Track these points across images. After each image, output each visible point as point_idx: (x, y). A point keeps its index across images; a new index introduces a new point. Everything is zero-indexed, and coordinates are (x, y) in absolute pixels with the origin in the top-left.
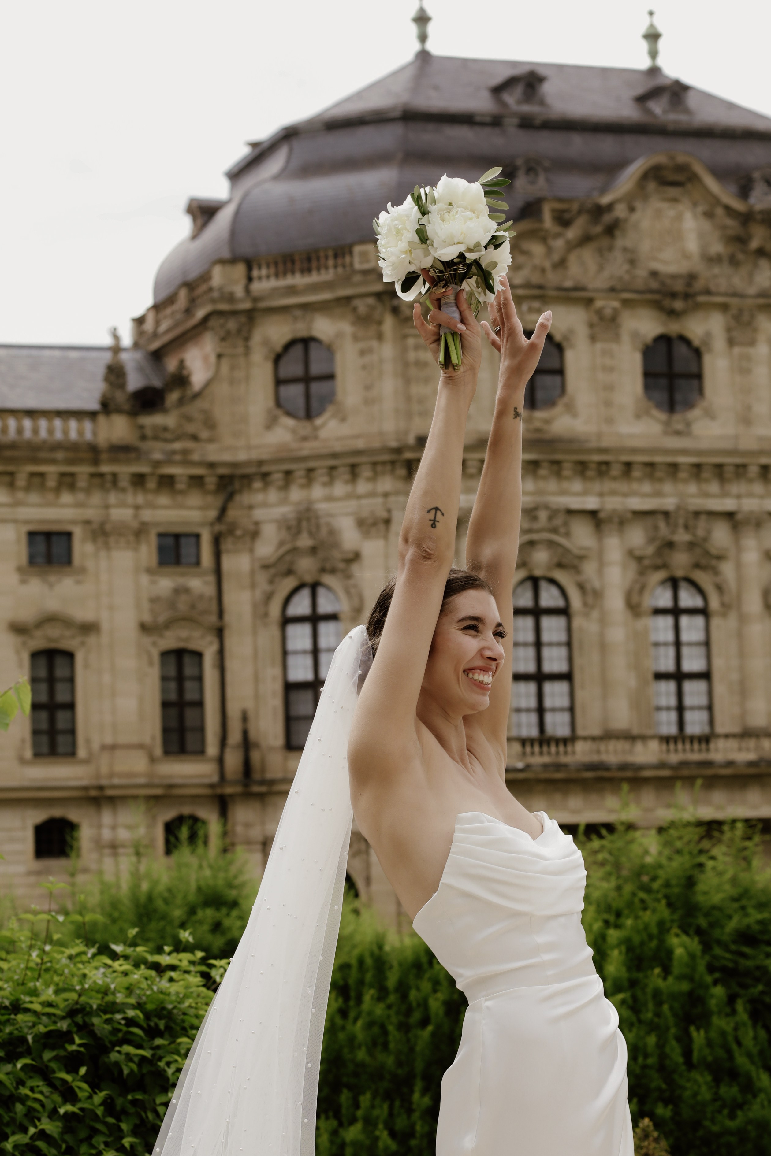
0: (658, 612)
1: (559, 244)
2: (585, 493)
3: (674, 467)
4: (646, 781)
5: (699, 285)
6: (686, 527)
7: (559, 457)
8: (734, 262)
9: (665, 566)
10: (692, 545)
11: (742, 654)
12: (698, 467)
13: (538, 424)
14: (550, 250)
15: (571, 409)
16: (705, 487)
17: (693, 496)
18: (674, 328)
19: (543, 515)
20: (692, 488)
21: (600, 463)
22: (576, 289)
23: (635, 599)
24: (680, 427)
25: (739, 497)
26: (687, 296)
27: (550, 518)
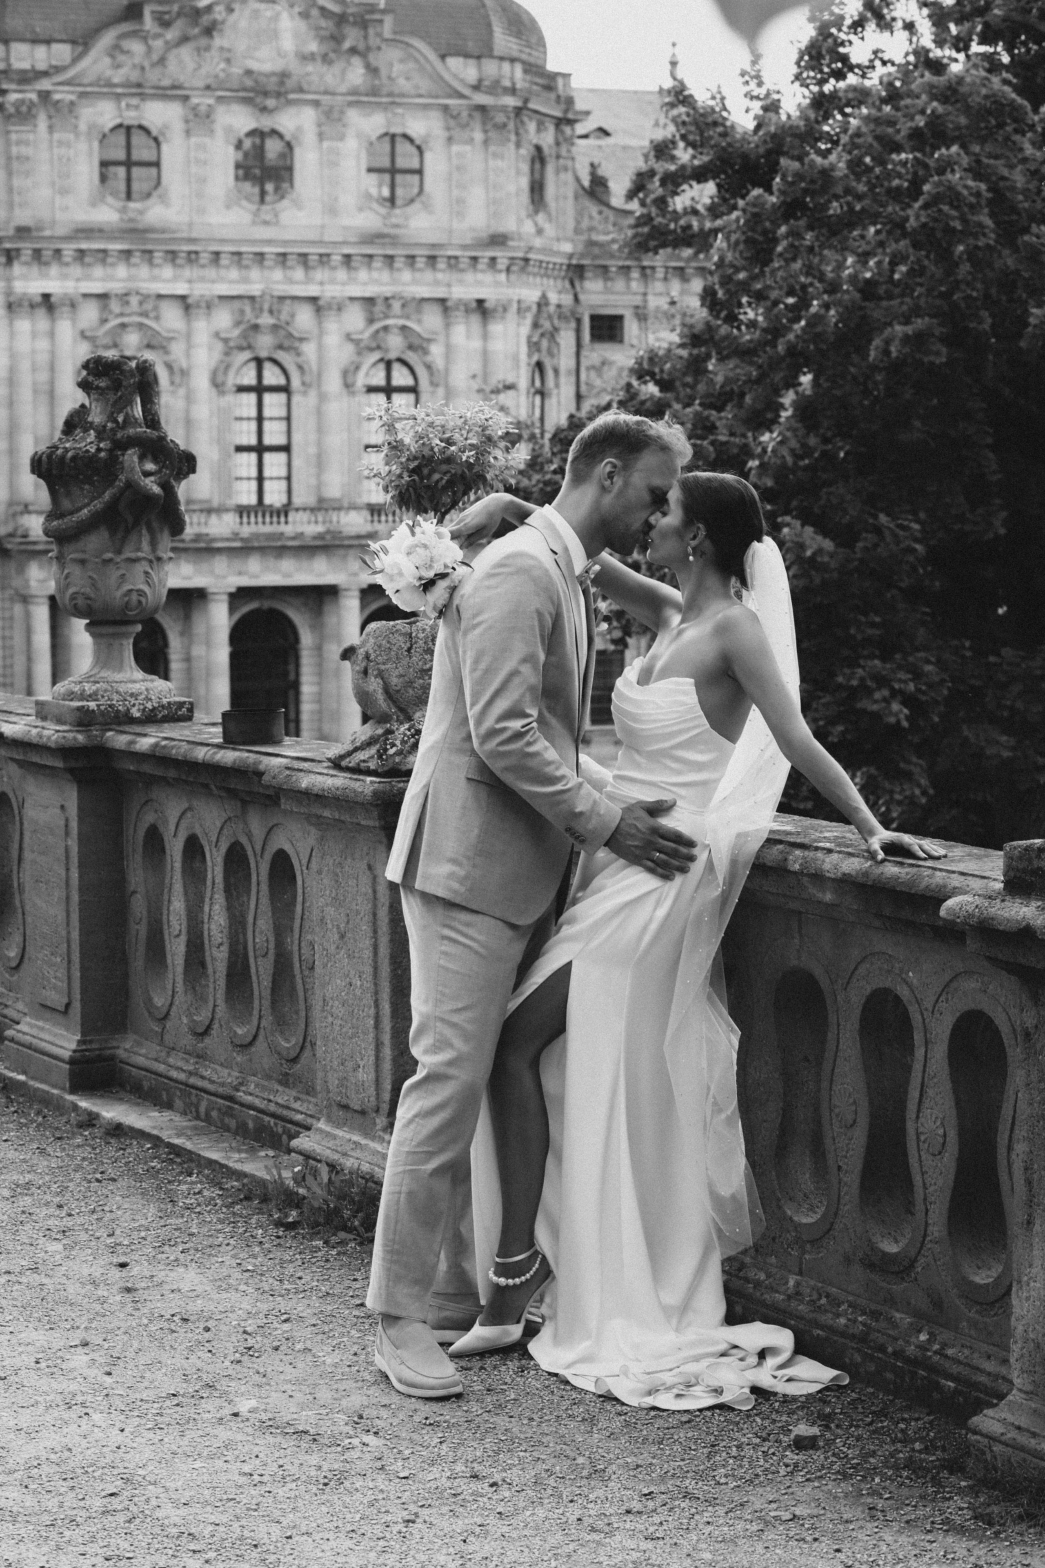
0: (242, 389)
1: (158, 44)
2: (175, 279)
3: (260, 257)
4: (219, 550)
5: (290, 83)
6: (271, 312)
7: (149, 247)
8: (326, 59)
9: (250, 347)
10: (275, 328)
11: (320, 429)
12: (283, 257)
13: (131, 215)
14: (149, 49)
15: (164, 200)
16: (289, 273)
17: (278, 282)
18: (266, 123)
19: (134, 300)
20: (278, 274)
21: (189, 253)
22: (174, 87)
23: (220, 379)
24: (268, 218)
25: (321, 283)
26: (278, 95)
27: (141, 303)
